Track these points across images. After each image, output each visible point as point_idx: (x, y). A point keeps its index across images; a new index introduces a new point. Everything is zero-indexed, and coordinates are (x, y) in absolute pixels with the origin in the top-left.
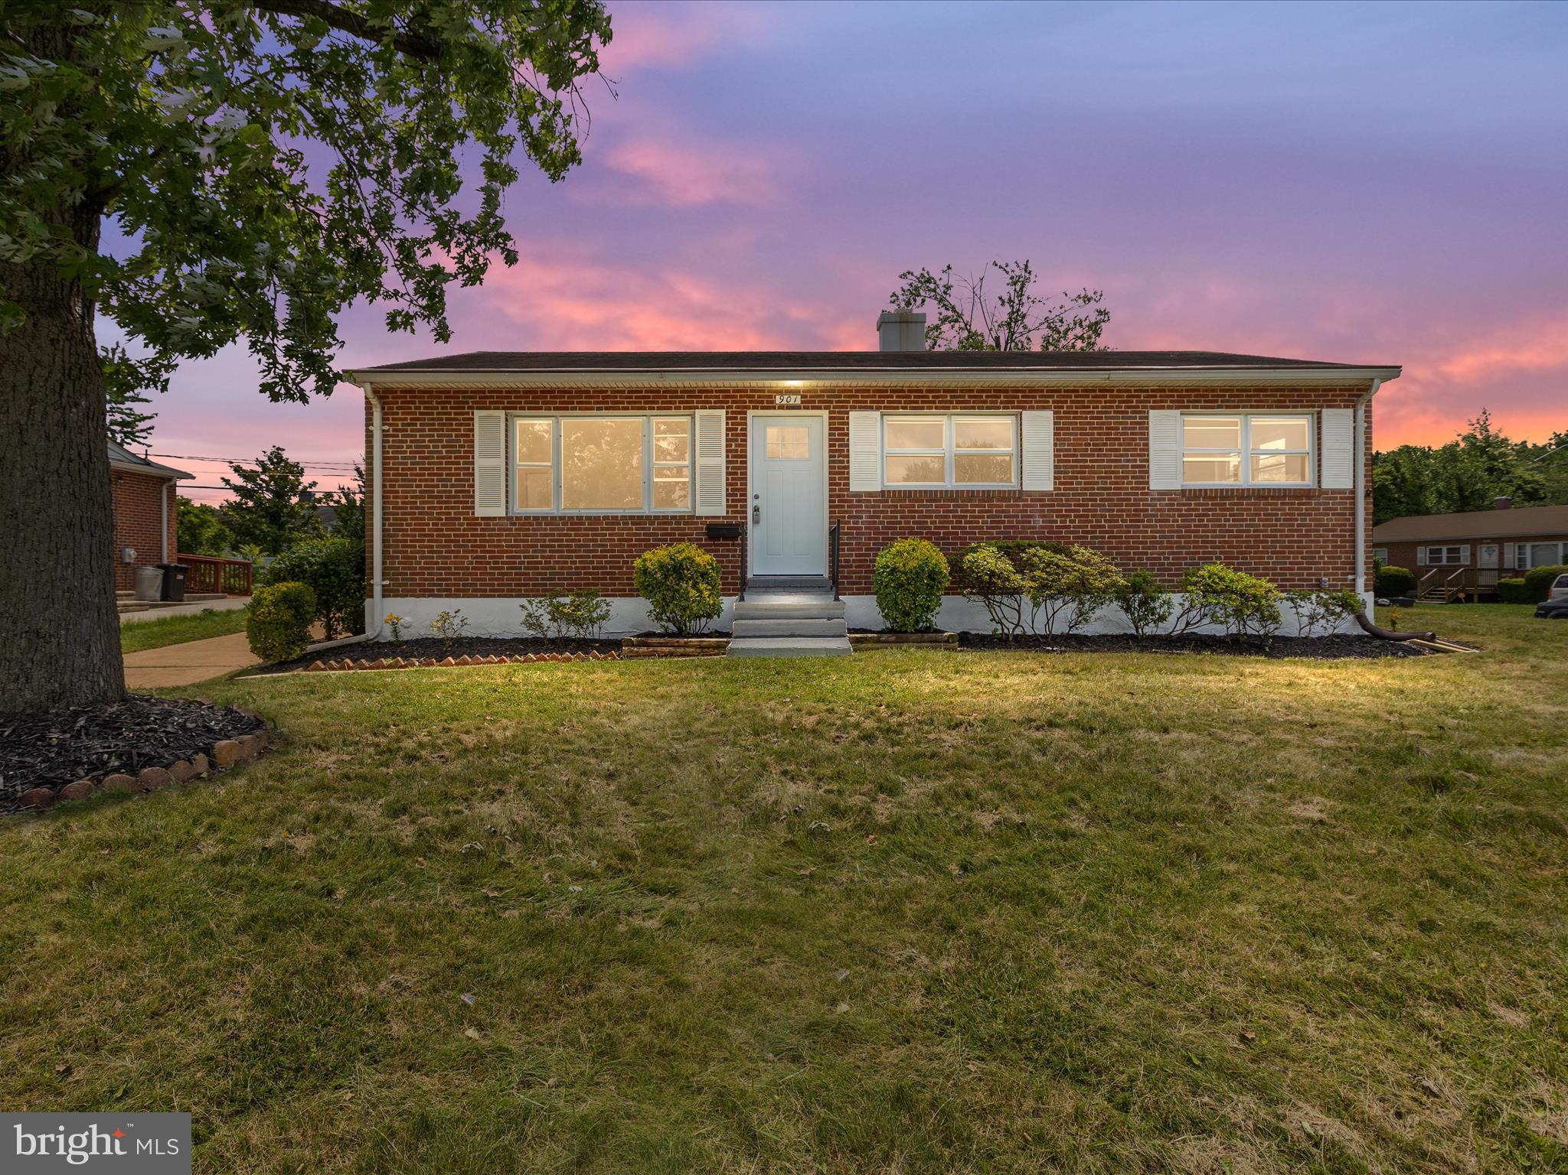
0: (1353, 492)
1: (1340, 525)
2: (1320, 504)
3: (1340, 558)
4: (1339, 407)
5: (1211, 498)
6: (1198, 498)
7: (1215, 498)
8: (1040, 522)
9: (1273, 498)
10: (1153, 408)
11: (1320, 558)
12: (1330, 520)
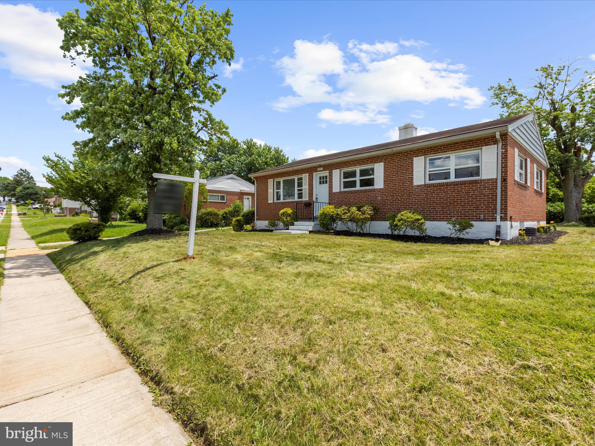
0: (496, 179)
1: (491, 194)
2: (481, 185)
3: (491, 207)
4: (491, 145)
5: (435, 186)
6: (431, 186)
7: (437, 186)
8: (379, 198)
9: (461, 184)
10: (415, 157)
11: (481, 207)
12: (486, 192)
